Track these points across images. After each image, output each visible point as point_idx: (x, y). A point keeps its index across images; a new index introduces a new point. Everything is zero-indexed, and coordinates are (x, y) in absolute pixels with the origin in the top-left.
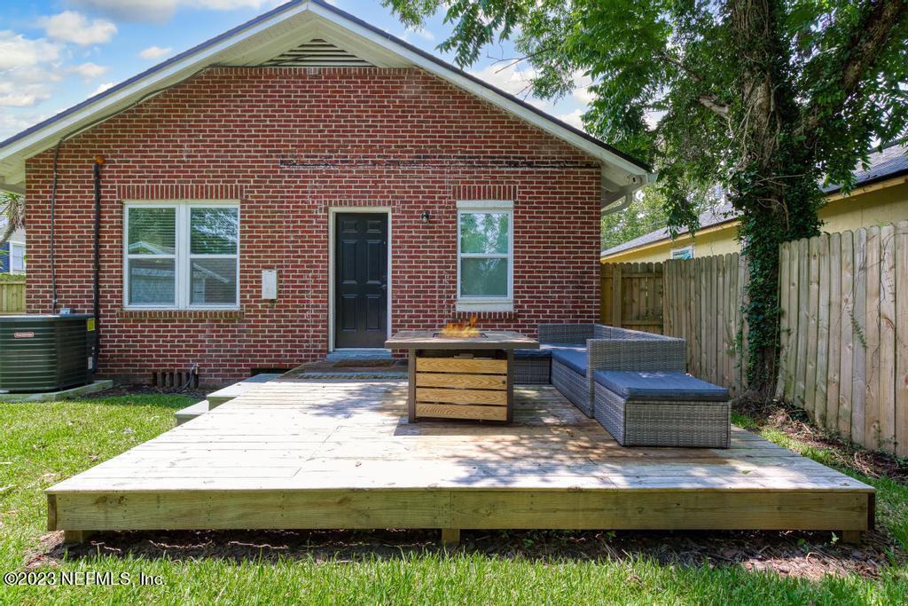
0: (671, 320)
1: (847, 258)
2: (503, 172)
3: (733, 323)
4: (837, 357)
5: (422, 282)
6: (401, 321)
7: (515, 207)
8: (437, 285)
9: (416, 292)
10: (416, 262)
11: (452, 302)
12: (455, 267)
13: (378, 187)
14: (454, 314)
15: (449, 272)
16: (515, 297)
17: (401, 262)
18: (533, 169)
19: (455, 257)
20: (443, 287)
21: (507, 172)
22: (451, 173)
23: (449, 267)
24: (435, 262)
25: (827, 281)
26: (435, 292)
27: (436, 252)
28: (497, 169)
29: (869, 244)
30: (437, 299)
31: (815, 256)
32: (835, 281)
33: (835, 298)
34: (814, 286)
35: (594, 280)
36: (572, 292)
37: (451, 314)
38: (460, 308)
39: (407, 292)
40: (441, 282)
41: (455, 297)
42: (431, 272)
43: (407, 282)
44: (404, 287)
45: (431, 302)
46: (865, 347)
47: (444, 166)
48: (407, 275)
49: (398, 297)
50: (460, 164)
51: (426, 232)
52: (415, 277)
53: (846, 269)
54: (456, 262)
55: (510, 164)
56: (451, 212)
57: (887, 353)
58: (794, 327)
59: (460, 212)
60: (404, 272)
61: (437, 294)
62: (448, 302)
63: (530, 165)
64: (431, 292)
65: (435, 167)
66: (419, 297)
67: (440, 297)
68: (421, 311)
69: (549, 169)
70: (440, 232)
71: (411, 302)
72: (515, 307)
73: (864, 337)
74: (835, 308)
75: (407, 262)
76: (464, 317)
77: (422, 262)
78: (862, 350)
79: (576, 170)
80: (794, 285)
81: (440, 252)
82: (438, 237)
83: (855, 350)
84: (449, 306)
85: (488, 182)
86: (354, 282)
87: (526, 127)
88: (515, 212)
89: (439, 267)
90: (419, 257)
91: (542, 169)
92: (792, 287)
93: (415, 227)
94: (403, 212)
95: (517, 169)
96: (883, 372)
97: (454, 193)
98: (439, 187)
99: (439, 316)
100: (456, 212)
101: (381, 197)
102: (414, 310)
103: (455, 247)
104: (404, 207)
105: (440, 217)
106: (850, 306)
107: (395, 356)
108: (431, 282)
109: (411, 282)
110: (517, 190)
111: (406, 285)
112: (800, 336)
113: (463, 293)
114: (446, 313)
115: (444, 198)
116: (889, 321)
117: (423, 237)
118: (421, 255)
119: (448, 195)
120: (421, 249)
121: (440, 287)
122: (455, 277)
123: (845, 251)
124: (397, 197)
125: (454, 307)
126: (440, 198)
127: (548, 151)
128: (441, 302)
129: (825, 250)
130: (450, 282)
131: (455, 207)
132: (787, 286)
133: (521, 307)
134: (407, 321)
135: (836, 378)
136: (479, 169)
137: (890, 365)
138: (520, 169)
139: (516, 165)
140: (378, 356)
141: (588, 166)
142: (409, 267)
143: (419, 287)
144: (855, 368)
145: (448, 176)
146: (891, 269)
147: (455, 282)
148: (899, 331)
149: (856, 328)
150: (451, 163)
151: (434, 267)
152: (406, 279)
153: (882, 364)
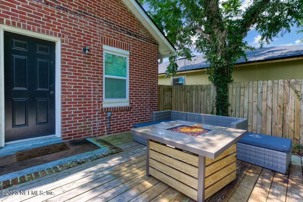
0: (177, 106)
1: (255, 89)
2: (125, 36)
3: (208, 108)
4: (251, 118)
5: (83, 90)
6: (69, 116)
7: (130, 55)
8: (92, 92)
9: (79, 96)
10: (79, 78)
11: (100, 102)
12: (102, 82)
13: (50, 22)
14: (102, 109)
15: (99, 85)
16: (130, 99)
17: (68, 77)
18: (137, 39)
19: (102, 77)
20: (96, 94)
21: (127, 37)
22: (100, 28)
23: (99, 82)
24: (91, 79)
25: (247, 96)
26: (91, 96)
27: (91, 73)
28: (123, 34)
29: (264, 85)
30: (92, 100)
31: (243, 88)
32: (251, 96)
33: (251, 100)
34: (242, 97)
35: (156, 91)
36: (150, 96)
37: (100, 109)
38: (105, 106)
39: (72, 96)
40: (95, 91)
41: (102, 99)
42: (89, 85)
43: (73, 90)
44: (71, 93)
45: (89, 102)
46: (262, 115)
47: (97, 23)
48: (73, 86)
49: (66, 100)
50: (105, 25)
51: (85, 60)
52: (78, 87)
53: (255, 92)
54: (102, 80)
55: (128, 33)
56: (100, 51)
57: (269, 117)
58: (234, 109)
59: (104, 52)
60: (71, 84)
61: (92, 98)
62: (99, 102)
63: (136, 36)
64: (89, 96)
65: (91, 21)
66: (81, 99)
67: (94, 99)
68: (82, 109)
69: (143, 41)
70: (94, 61)
71: (76, 103)
72: (130, 104)
73: (261, 112)
74: (250, 104)
75: (72, 77)
76: (108, 110)
77: (83, 78)
78: (261, 116)
79: (151, 44)
80: (234, 96)
81: (94, 73)
82: (93, 64)
83: (258, 116)
84: (99, 105)
85: (118, 39)
86: (25, 89)
87: (134, 18)
88: (130, 57)
89: (93, 82)
90: (81, 75)
91: (140, 40)
92: (233, 97)
93: (78, 55)
94: (70, 44)
95: (131, 37)
96: (267, 122)
97: (102, 40)
98: (93, 34)
99: (94, 111)
100: (102, 51)
101: (53, 29)
102: (77, 108)
103: (102, 71)
104: (70, 41)
105: (94, 52)
106: (256, 103)
107: (64, 139)
108: (88, 91)
109: (76, 90)
110: (131, 47)
111: (73, 92)
112: (236, 112)
113: (106, 97)
114: (97, 109)
115: (97, 41)
116: (270, 108)
117: (84, 63)
118: (82, 73)
119: (98, 40)
120: (82, 70)
121: (94, 93)
122: (102, 88)
123: (254, 87)
124: (65, 33)
125: (102, 105)
126: (94, 41)
127: (142, 32)
128: (94, 102)
129: (247, 86)
130: (100, 91)
131: (102, 48)
132: (231, 96)
133: (132, 103)
134: (73, 115)
135: (251, 124)
136: (114, 31)
137: (270, 120)
138: (132, 37)
139: (130, 34)
140: (51, 142)
141: (155, 44)
142: (74, 80)
143: (81, 93)
144: (258, 121)
145: (99, 29)
146: (271, 93)
147: (102, 91)
148: (273, 111)
149: (258, 109)
150: (100, 22)
151: (90, 82)
152: (72, 88)
153: (267, 120)
